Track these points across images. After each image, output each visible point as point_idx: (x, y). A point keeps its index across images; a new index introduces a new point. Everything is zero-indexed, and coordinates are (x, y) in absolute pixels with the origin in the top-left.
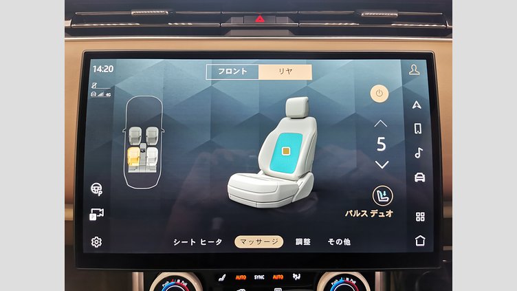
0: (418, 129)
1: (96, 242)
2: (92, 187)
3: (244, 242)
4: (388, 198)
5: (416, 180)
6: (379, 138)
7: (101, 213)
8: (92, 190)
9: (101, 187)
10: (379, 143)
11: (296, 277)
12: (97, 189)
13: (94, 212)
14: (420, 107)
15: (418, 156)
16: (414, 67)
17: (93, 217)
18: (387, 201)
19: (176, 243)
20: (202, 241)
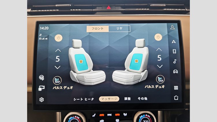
0: (174, 52)
1: (42, 100)
2: (40, 77)
3: (103, 99)
4: (162, 80)
5: (174, 73)
6: (159, 56)
7: (43, 87)
8: (40, 78)
9: (43, 77)
10: (158, 57)
11: (125, 115)
12: (42, 78)
13: (41, 87)
14: (175, 42)
15: (174, 62)
16: (172, 26)
17: (40, 89)
18: (162, 81)
19: (75, 100)
20: (85, 99)
